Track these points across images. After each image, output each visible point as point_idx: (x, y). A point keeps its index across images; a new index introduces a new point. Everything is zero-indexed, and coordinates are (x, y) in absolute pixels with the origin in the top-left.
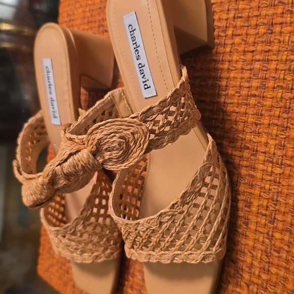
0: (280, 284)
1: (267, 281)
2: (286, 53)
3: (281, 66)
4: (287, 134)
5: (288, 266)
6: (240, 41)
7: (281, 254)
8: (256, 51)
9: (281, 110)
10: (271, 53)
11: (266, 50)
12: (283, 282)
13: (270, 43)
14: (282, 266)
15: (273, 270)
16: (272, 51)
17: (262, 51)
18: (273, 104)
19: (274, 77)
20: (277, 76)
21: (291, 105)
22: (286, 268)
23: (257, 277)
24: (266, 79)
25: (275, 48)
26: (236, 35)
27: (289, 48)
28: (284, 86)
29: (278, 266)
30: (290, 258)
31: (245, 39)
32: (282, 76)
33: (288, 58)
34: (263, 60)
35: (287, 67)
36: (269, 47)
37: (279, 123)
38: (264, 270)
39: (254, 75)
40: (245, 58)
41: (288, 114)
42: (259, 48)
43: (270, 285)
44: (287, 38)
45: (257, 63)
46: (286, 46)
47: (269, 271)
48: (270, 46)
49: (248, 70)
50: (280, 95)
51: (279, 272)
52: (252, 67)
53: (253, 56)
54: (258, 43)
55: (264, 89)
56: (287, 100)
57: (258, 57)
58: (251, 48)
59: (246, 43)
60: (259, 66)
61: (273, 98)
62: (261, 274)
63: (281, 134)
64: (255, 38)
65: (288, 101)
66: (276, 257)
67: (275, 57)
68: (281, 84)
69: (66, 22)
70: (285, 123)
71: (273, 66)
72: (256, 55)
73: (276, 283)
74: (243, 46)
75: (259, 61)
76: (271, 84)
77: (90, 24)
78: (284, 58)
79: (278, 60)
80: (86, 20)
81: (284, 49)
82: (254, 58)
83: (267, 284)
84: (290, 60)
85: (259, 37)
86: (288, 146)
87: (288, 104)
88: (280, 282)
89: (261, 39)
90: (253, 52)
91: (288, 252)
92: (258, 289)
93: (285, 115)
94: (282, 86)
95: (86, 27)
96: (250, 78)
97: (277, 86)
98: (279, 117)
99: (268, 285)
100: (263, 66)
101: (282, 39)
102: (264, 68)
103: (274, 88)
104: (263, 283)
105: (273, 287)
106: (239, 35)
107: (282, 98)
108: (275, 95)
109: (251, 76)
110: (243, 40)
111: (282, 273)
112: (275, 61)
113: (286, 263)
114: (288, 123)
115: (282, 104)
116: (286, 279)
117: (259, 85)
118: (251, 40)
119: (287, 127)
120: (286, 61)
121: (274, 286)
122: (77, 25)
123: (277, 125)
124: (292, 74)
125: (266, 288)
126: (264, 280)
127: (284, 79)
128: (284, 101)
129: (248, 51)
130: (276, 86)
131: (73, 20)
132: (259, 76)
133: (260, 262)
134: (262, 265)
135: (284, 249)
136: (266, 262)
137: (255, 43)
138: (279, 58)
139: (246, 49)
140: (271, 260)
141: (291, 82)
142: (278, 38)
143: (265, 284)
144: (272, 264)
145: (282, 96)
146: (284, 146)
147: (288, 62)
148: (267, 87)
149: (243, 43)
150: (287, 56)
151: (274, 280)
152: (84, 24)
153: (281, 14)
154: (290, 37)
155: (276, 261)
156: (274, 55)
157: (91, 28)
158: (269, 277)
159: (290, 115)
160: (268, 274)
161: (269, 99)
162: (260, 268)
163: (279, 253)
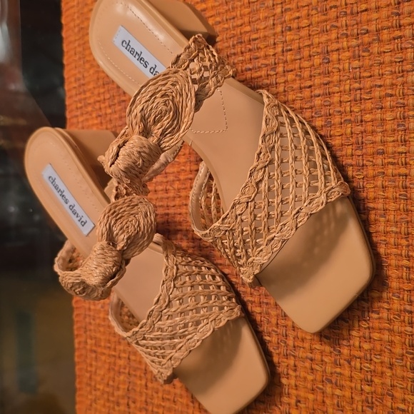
0: (386, 350)
1: (370, 350)
2: (349, 81)
3: (345, 98)
4: (365, 173)
5: (392, 327)
6: (294, 77)
7: (381, 315)
8: (314, 85)
9: (354, 148)
10: (331, 85)
11: (325, 82)
12: (389, 347)
13: (329, 73)
14: (384, 329)
15: (376, 336)
16: (332, 82)
17: (321, 84)
18: (343, 142)
19: (340, 112)
20: (342, 110)
21: (364, 140)
22: (389, 330)
23: (358, 349)
24: (330, 115)
25: (336, 78)
26: (288, 71)
27: (351, 76)
28: (352, 119)
29: (380, 329)
30: (392, 317)
31: (299, 73)
32: (348, 109)
33: (352, 87)
34: (323, 94)
35: (352, 97)
36: (328, 79)
37: (354, 163)
38: (365, 338)
39: (315, 113)
40: (302, 95)
41: (362, 150)
42: (317, 81)
43: (375, 354)
44: (347, 65)
45: (317, 98)
46: (347, 74)
47: (370, 338)
48: (329, 77)
49: (308, 108)
50: (349, 131)
51: (382, 336)
52: (313, 104)
53: (312, 92)
54: (315, 76)
55: (330, 127)
56: (358, 134)
57: (317, 92)
58: (308, 83)
59: (301, 78)
60: (320, 102)
61: (342, 135)
62: (361, 344)
63: (357, 175)
64: (311, 71)
65: (360, 135)
66: (376, 319)
67: (336, 89)
68: (348, 118)
69: (75, 88)
70: (361, 161)
71: (336, 99)
72: (315, 89)
73: (381, 351)
74: (298, 82)
75: (319, 96)
76: (337, 120)
77: (106, 87)
78: (347, 87)
79: (340, 92)
80: (101, 82)
81: (346, 77)
82: (313, 93)
83: (371, 354)
84: (354, 88)
85: (315, 69)
86: (368, 186)
87: (360, 139)
88: (385, 347)
89: (318, 71)
90: (310, 87)
91: (388, 310)
92: (361, 364)
93: (359, 152)
94: (350, 120)
95: (102, 90)
96: (312, 117)
97: (345, 121)
98: (352, 155)
99: (373, 356)
100: (325, 102)
101: (341, 67)
102: (326, 104)
103: (341, 124)
104: (366, 355)
105: (378, 357)
106: (292, 71)
107: (352, 133)
108: (343, 131)
109: (313, 114)
110: (297, 75)
111: (386, 337)
112: (338, 92)
113: (389, 324)
114: (363, 160)
115: (353, 140)
116: (391, 342)
117: (323, 123)
118: (306, 74)
119: (363, 165)
120: (350, 90)
121: (379, 355)
122: (90, 90)
123: (352, 166)
124: (359, 105)
125: (371, 360)
126: (366, 350)
127: (351, 112)
128: (354, 136)
129: (305, 87)
130: (343, 121)
131: (84, 85)
132: (322, 113)
133: (359, 330)
134: (361, 334)
135: (383, 308)
136: (365, 328)
137: (311, 76)
138: (342, 88)
139: (302, 85)
140: (371, 325)
141: (359, 113)
142: (337, 66)
143: (368, 355)
144: (373, 328)
145: (351, 131)
146: (364, 187)
147: (352, 92)
148: (334, 124)
149: (298, 78)
150: (351, 85)
151: (379, 347)
152: (99, 87)
153: (335, 39)
154: (350, 63)
155: (376, 324)
156: (336, 86)
157: (108, 91)
158: (372, 345)
159: (364, 151)
160: (370, 342)
161: (338, 137)
162: (360, 337)
163: (378, 314)
